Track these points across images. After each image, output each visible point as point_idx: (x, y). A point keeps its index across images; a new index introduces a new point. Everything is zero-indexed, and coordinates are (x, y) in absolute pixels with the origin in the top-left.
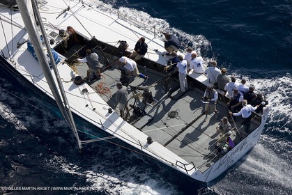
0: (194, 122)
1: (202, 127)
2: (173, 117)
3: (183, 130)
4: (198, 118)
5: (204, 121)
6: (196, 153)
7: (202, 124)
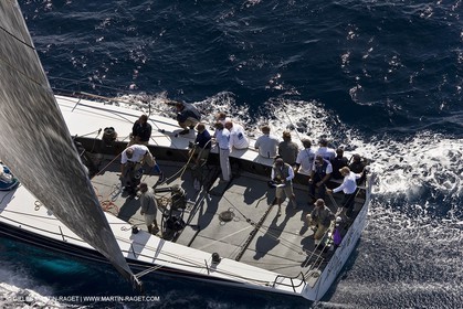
0: (263, 220)
1: (278, 224)
2: (229, 220)
3: (253, 234)
4: (268, 213)
5: (278, 215)
6: (289, 262)
7: (276, 220)
